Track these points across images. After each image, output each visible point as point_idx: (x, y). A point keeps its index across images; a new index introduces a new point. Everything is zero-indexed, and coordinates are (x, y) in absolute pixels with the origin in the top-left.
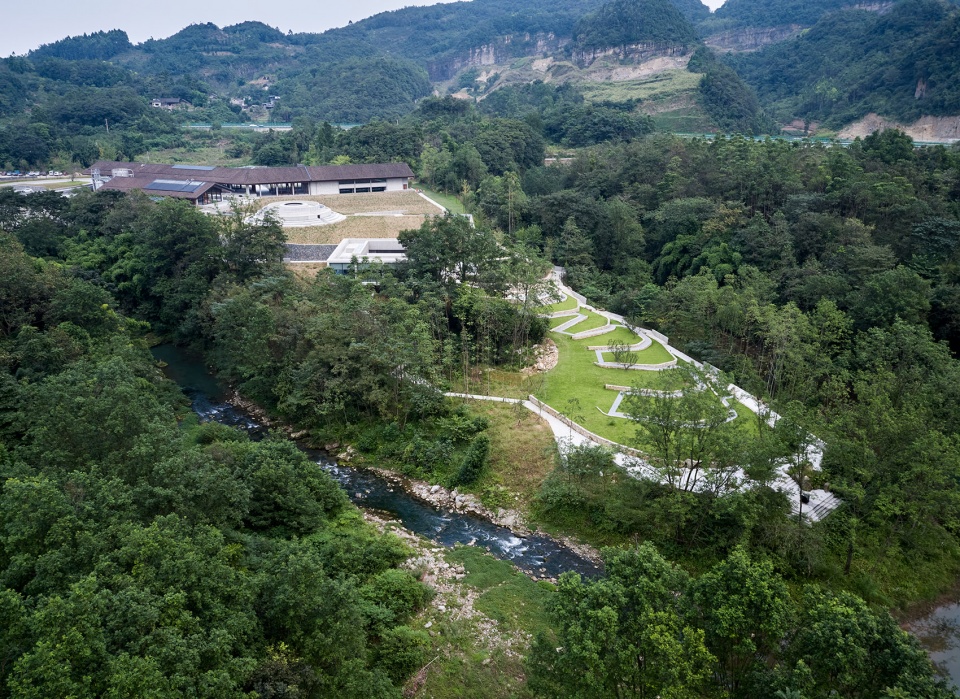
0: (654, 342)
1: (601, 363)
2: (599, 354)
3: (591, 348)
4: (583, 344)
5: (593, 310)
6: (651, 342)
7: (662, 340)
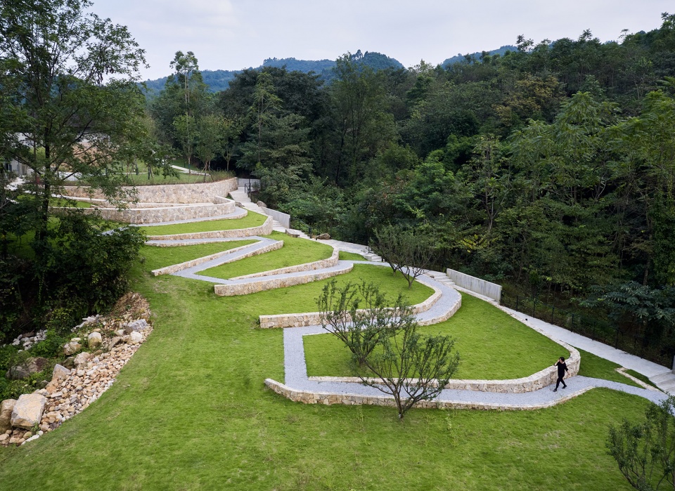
0: (467, 300)
1: (296, 383)
2: (293, 341)
3: (267, 320)
4: (246, 308)
5: (303, 236)
6: (460, 297)
7: (489, 291)
